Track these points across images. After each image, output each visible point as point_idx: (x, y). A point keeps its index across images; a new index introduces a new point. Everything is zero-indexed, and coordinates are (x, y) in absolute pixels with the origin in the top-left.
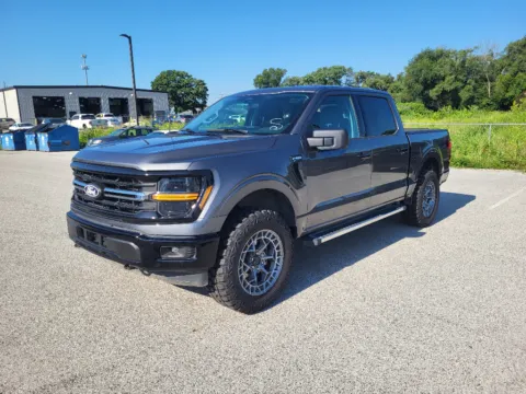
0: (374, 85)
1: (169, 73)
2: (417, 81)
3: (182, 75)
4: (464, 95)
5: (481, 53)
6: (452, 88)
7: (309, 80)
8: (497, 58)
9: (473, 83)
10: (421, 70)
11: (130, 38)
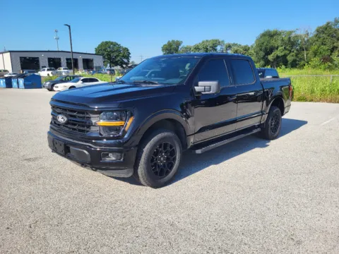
0: (236, 52)
1: (107, 43)
2: (261, 50)
3: (115, 44)
4: (290, 58)
5: (301, 33)
6: (283, 54)
7: (197, 48)
8: (310, 36)
9: (295, 52)
10: (263, 43)
11: (69, 26)
